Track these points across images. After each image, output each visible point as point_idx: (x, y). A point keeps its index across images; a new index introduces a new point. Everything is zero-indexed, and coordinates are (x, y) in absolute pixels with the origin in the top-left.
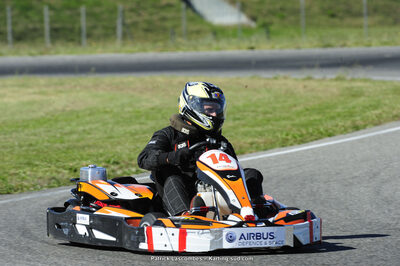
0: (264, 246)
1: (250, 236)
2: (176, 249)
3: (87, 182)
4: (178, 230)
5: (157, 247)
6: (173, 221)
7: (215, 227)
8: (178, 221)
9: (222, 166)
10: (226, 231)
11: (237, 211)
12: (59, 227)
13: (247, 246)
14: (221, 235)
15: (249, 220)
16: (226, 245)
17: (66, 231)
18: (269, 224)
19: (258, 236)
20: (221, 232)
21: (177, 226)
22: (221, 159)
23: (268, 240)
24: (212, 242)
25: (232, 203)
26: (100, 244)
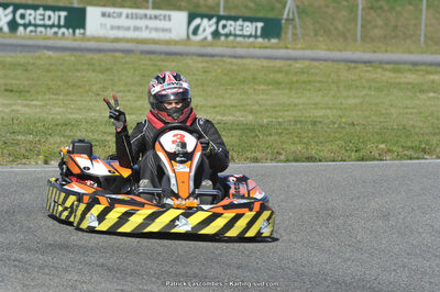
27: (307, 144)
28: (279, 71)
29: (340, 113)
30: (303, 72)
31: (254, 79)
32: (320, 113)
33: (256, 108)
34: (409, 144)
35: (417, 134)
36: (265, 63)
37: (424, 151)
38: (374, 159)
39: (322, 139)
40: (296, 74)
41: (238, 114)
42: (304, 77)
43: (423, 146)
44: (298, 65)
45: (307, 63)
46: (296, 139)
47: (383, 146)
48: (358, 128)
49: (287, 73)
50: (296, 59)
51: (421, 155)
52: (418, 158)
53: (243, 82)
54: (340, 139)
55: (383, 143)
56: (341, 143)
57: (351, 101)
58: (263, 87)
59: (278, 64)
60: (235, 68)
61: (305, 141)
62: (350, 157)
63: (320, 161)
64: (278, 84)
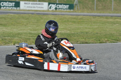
1: (79, 67)
3: (22, 48)
4: (58, 64)
5: (50, 69)
6: (56, 61)
7: (69, 64)
8: (58, 61)
9: (68, 45)
10: (73, 65)
11: (75, 59)
13: (79, 70)
14: (71, 67)
16: (73, 70)
18: (85, 64)
19: (82, 67)
20: (71, 65)
23: (84, 69)
24: (68, 68)
26: (28, 67)
27: (85, 39)
28: (75, 18)
29: (93, 30)
30: (81, 19)
31: (68, 21)
32: (87, 30)
33: (69, 29)
34: (113, 39)
35: (115, 36)
36: (71, 16)
37: (117, 40)
38: (104, 43)
39: (89, 37)
40: (79, 19)
41: (65, 31)
42: (82, 20)
43: (117, 39)
44: (80, 17)
45: (82, 16)
46: (82, 38)
47: (106, 39)
48: (99, 34)
49: (77, 19)
50: (79, 15)
51: (117, 41)
52: (116, 42)
53: (65, 22)
54: (94, 37)
55: (106, 38)
56: (95, 38)
57: (96, 27)
58: (70, 23)
59: (74, 17)
60: (62, 18)
61: (85, 38)
62: (97, 42)
63: (89, 43)
64: (74, 22)
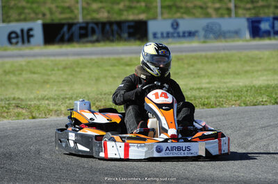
0: (183, 155)
1: (172, 148)
2: (123, 157)
4: (123, 144)
5: (110, 155)
6: (121, 138)
7: (149, 142)
8: (124, 137)
9: (161, 100)
10: (156, 145)
11: (165, 131)
12: (61, 142)
13: (171, 156)
14: (152, 148)
15: (173, 137)
16: (156, 155)
17: (64, 145)
18: (186, 141)
19: (179, 149)
20: (153, 145)
21: (123, 141)
22: (161, 96)
23: (186, 152)
24: (146, 152)
25: (163, 126)
